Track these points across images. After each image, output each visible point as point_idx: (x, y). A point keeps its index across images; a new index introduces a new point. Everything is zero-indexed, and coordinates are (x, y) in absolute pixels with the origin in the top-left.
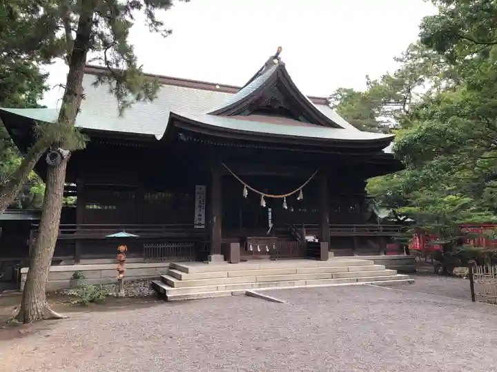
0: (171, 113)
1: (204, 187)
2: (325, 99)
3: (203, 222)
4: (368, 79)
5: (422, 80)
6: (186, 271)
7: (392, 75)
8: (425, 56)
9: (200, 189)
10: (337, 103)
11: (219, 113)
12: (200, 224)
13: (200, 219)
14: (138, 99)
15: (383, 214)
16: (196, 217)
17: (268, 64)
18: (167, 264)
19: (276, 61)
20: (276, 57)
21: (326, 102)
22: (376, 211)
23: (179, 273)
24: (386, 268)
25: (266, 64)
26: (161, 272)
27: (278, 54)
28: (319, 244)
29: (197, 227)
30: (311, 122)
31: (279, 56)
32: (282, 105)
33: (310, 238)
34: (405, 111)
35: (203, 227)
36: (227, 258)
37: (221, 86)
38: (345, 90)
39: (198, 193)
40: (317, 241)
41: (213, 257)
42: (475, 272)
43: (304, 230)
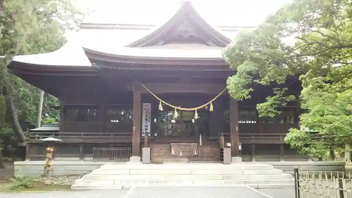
1: (149, 105)
3: (149, 131)
11: (135, 45)
13: (146, 129)
30: (219, 46)
32: (192, 34)
39: (145, 109)
41: (132, 158)
43: (223, 138)
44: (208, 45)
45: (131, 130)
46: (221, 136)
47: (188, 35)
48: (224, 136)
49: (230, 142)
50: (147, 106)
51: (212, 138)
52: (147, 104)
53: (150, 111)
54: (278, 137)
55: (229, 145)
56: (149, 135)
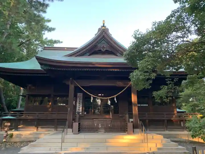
19: (103, 28)
32: (107, 49)
39: (79, 97)
43: (127, 116)
44: (117, 56)
45: (67, 111)
46: (126, 114)
47: (105, 50)
48: (129, 114)
49: (132, 118)
50: (80, 95)
51: (120, 115)
52: (80, 94)
53: (82, 98)
54: (163, 115)
55: (131, 120)
56: (81, 113)
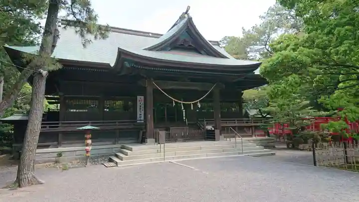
0: (119, 48)
1: (142, 97)
2: (217, 42)
3: (142, 118)
4: (244, 30)
5: (276, 30)
6: (131, 150)
7: (258, 26)
8: (279, 14)
9: (140, 98)
10: (224, 45)
12: (141, 120)
13: (140, 117)
14: (96, 38)
15: (253, 113)
16: (138, 116)
17: (181, 18)
18: (120, 146)
19: (186, 16)
20: (186, 13)
21: (218, 44)
22: (248, 111)
23: (127, 151)
24: (257, 145)
25: (180, 18)
26: (115, 151)
27: (187, 11)
28: (214, 131)
29: (138, 122)
31: (188, 12)
32: (190, 44)
33: (209, 127)
34: (266, 49)
35: (143, 122)
36: (157, 141)
37: (152, 34)
38: (229, 37)
39: (139, 101)
40: (213, 129)
41: (148, 140)
42: (316, 147)
47: (188, 45)
53: (143, 102)
